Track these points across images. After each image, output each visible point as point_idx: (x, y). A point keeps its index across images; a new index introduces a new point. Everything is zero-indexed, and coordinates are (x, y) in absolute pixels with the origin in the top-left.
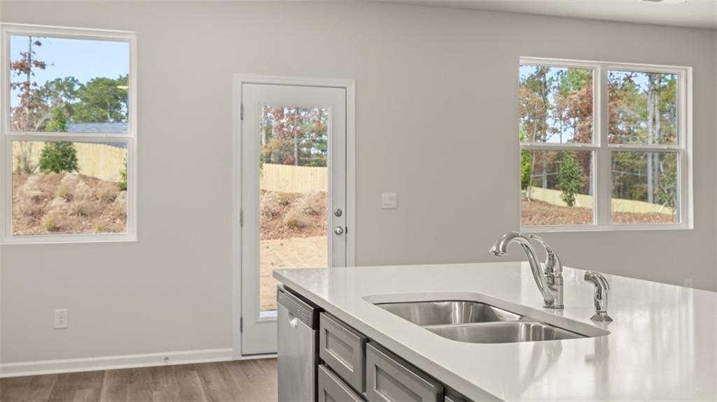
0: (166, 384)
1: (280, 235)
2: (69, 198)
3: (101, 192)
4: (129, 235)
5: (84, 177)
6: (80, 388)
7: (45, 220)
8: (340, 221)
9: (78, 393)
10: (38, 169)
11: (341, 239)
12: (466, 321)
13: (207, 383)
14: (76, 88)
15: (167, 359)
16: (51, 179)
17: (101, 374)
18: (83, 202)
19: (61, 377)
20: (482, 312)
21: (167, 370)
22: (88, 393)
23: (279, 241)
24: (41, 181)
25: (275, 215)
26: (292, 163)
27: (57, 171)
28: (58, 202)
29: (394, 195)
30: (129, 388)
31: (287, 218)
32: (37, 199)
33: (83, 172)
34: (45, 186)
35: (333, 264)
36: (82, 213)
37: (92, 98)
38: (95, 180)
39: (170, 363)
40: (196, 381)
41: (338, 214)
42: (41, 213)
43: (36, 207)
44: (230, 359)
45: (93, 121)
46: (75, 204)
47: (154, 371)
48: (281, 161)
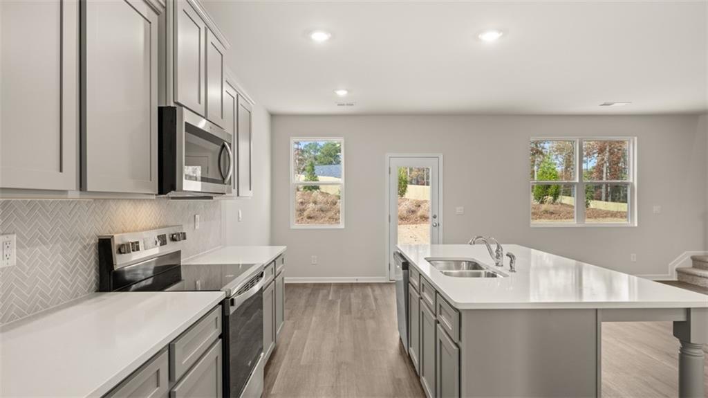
0: (356, 290)
1: (415, 222)
2: (315, 203)
3: (330, 200)
4: (342, 226)
5: (323, 193)
6: (322, 289)
7: (306, 213)
8: (436, 221)
9: (321, 291)
10: (302, 189)
11: (436, 229)
12: (468, 269)
13: (373, 291)
14: (318, 147)
15: (357, 280)
16: (308, 194)
17: (330, 284)
18: (322, 205)
19: (315, 284)
20: (475, 266)
21: (357, 284)
22: (325, 291)
23: (415, 225)
24: (303, 195)
25: (413, 212)
26: (423, 184)
27: (311, 190)
28: (311, 205)
29: (462, 208)
30: (341, 291)
31: (419, 213)
32: (302, 203)
33: (322, 190)
34: (305, 197)
35: (432, 243)
36: (322, 210)
37: (325, 153)
38: (327, 194)
39: (358, 282)
40: (369, 290)
41: (435, 217)
42: (304, 210)
43: (302, 207)
44: (384, 281)
45: (326, 164)
46: (319, 206)
47: (352, 284)
48: (418, 183)
